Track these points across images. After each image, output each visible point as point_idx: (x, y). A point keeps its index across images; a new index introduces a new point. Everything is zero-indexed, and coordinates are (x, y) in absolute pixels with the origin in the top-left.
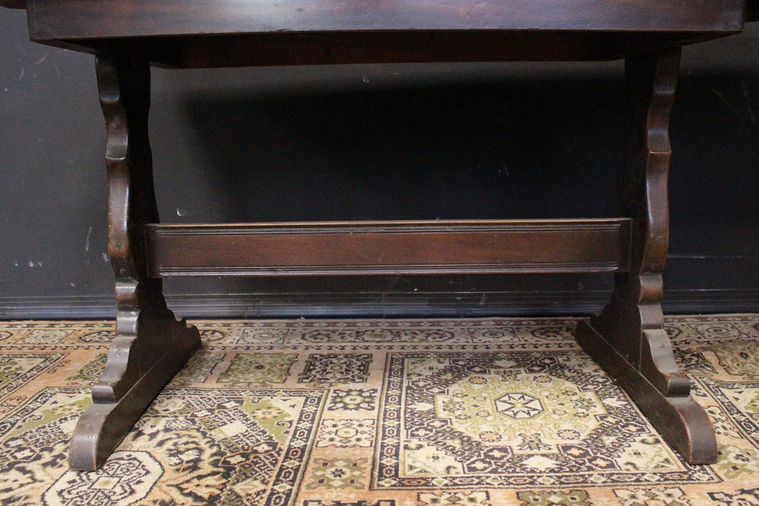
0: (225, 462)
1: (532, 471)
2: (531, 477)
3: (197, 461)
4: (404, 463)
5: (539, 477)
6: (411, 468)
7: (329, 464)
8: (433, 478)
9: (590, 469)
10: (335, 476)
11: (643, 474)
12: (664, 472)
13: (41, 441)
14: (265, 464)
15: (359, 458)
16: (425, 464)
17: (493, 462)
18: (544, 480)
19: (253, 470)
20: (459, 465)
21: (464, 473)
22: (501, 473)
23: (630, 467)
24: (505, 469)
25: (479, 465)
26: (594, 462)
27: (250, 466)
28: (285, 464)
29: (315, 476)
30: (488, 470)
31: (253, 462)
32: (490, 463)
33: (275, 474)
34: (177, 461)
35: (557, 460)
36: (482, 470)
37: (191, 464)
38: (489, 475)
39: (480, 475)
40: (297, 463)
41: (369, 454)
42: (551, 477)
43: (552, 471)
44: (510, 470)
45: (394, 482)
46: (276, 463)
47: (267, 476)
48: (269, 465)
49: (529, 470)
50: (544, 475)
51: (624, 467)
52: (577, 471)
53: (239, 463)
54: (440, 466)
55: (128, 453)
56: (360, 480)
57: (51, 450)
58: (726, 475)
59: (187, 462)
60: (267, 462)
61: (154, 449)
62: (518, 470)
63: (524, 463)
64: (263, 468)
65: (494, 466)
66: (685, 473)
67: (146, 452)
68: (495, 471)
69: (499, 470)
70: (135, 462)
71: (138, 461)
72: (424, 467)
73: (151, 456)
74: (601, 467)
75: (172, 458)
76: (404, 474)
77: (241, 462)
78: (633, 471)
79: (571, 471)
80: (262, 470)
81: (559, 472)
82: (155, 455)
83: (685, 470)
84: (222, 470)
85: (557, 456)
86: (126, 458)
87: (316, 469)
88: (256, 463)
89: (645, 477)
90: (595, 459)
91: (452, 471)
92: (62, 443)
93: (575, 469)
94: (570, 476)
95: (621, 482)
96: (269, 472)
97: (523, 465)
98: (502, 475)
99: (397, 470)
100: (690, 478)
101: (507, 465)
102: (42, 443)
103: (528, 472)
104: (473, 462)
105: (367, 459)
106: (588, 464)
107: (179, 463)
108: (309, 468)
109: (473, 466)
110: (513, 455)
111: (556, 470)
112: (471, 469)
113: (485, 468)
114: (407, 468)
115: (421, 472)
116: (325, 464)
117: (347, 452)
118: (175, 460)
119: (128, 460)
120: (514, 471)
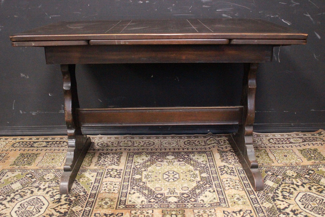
0: (69, 199)
1: (169, 203)
2: (168, 205)
3: (60, 199)
4: (128, 200)
5: (171, 205)
6: (130, 201)
7: (103, 200)
8: (136, 205)
9: (188, 202)
10: (105, 204)
11: (205, 204)
12: (212, 203)
13: (5, 192)
14: (82, 200)
15: (113, 197)
16: (135, 200)
17: (157, 199)
18: (172, 206)
19: (79, 202)
20: (146, 200)
21: (147, 203)
22: (159, 203)
23: (202, 201)
24: (161, 202)
25: (152, 200)
26: (190, 200)
27: (78, 201)
28: (89, 200)
29: (98, 204)
30: (155, 202)
31: (78, 199)
32: (156, 199)
33: (86, 204)
34: (53, 199)
35: (178, 198)
36: (153, 202)
37: (58, 200)
38: (155, 204)
39: (152, 204)
40: (93, 200)
41: (117, 196)
42: (175, 205)
43: (176, 203)
44: (162, 202)
45: (124, 206)
46: (86, 199)
47: (83, 205)
48: (84, 200)
49: (168, 202)
50: (173, 204)
51: (199, 201)
52: (184, 203)
53: (74, 200)
54: (139, 201)
55: (36, 197)
56: (113, 206)
57: (10, 196)
58: (231, 205)
59: (57, 199)
60: (83, 199)
61: (45, 195)
62: (165, 202)
63: (167, 199)
64: (82, 201)
65: (157, 201)
66: (219, 203)
67: (43, 196)
68: (157, 203)
69: (159, 202)
70: (39, 200)
71: (40, 199)
72: (134, 201)
73: (44, 197)
74: (192, 202)
75: (51, 198)
76: (127, 204)
77: (75, 199)
78: (202, 203)
79: (182, 203)
80: (81, 202)
81: (178, 203)
82: (46, 197)
83: (219, 202)
84: (68, 202)
85: (179, 197)
86: (36, 199)
87: (99, 202)
88: (79, 200)
89: (205, 205)
90: (191, 198)
91: (143, 202)
92: (13, 193)
93: (183, 202)
94: (181, 204)
95: (197, 207)
96: (84, 203)
97: (167, 200)
98: (159, 204)
99: (125, 202)
100: (219, 205)
101: (162, 200)
102: (6, 193)
103: (168, 203)
104: (151, 199)
105: (116, 198)
106: (188, 200)
107: (54, 200)
108: (97, 202)
109: (150, 200)
110: (164, 197)
111: (177, 202)
112: (150, 202)
113: (154, 201)
114: (129, 201)
115: (133, 203)
116: (102, 200)
117: (110, 195)
118: (52, 199)
119: (37, 199)
120: (163, 203)
